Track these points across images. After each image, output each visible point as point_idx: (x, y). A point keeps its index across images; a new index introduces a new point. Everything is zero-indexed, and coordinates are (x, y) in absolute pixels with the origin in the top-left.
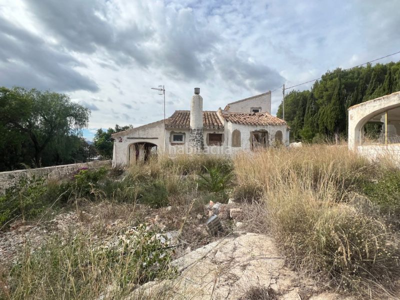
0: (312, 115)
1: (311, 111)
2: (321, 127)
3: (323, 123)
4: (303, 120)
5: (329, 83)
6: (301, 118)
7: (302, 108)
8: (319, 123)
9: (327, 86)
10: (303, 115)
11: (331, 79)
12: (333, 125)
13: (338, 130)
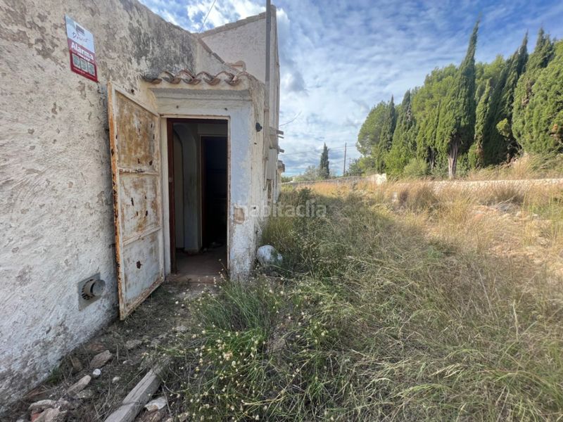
0: (406, 128)
1: (405, 124)
2: (420, 148)
3: (425, 139)
4: (391, 140)
5: (436, 85)
6: (388, 136)
7: (390, 120)
8: (417, 140)
9: (433, 90)
10: (392, 131)
11: (440, 80)
12: (447, 140)
13: (455, 150)
